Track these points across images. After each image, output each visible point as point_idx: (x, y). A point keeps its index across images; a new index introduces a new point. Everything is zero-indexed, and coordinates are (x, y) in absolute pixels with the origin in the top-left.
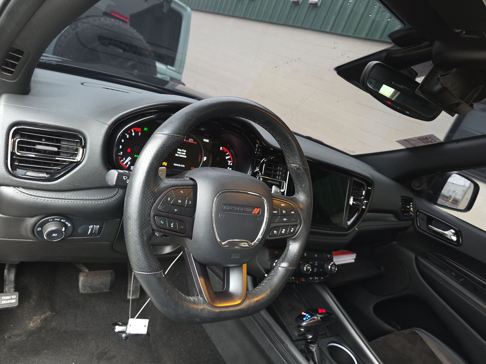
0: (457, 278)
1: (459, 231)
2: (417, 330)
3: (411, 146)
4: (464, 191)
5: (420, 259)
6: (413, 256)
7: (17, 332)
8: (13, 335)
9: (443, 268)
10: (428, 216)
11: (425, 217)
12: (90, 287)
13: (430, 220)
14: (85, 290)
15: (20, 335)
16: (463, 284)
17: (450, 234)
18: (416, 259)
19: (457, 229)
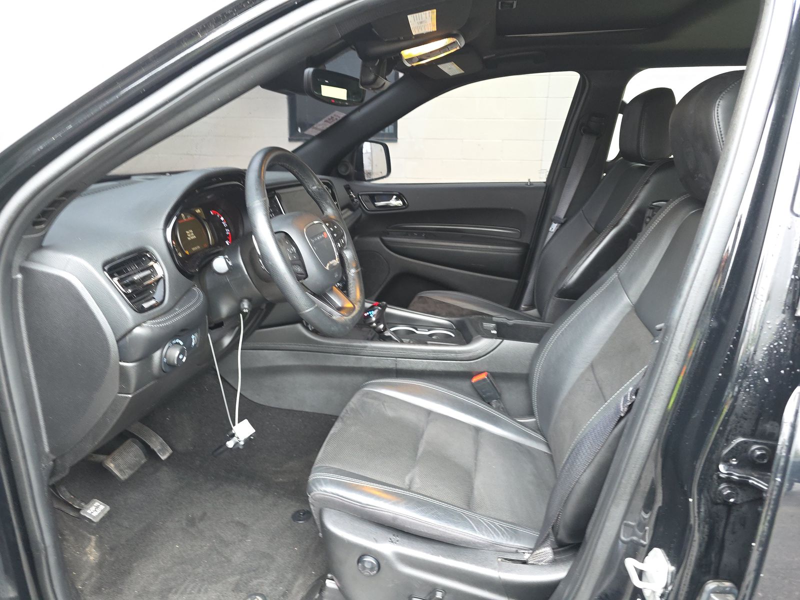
0: (419, 236)
1: (400, 194)
2: (422, 294)
3: (319, 132)
4: (369, 159)
5: (385, 238)
6: (378, 240)
7: (85, 575)
8: (86, 580)
9: (406, 235)
10: (369, 195)
11: (368, 198)
12: (129, 468)
13: (373, 198)
14: (125, 475)
15: (91, 576)
16: (426, 238)
17: (394, 202)
18: (382, 240)
19: (398, 193)
